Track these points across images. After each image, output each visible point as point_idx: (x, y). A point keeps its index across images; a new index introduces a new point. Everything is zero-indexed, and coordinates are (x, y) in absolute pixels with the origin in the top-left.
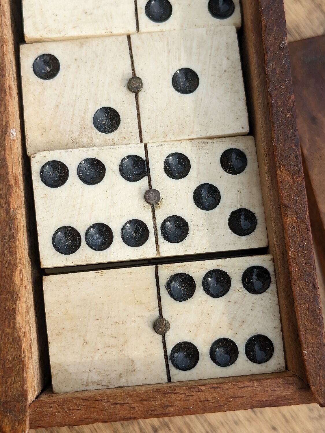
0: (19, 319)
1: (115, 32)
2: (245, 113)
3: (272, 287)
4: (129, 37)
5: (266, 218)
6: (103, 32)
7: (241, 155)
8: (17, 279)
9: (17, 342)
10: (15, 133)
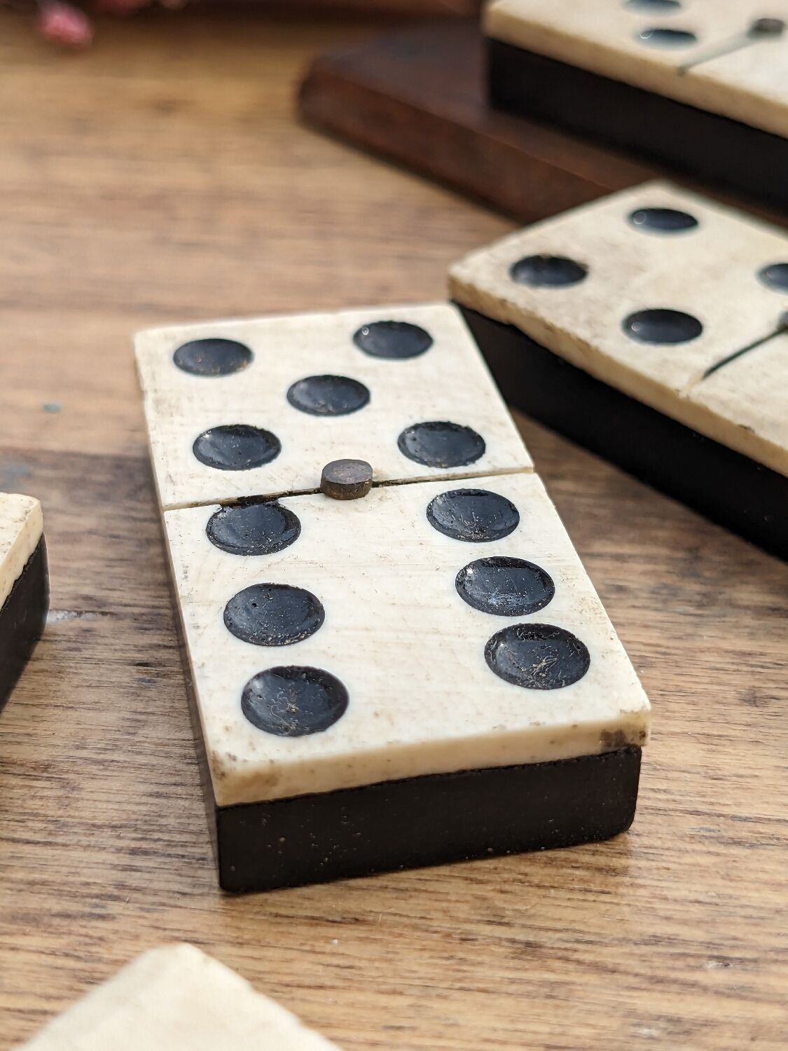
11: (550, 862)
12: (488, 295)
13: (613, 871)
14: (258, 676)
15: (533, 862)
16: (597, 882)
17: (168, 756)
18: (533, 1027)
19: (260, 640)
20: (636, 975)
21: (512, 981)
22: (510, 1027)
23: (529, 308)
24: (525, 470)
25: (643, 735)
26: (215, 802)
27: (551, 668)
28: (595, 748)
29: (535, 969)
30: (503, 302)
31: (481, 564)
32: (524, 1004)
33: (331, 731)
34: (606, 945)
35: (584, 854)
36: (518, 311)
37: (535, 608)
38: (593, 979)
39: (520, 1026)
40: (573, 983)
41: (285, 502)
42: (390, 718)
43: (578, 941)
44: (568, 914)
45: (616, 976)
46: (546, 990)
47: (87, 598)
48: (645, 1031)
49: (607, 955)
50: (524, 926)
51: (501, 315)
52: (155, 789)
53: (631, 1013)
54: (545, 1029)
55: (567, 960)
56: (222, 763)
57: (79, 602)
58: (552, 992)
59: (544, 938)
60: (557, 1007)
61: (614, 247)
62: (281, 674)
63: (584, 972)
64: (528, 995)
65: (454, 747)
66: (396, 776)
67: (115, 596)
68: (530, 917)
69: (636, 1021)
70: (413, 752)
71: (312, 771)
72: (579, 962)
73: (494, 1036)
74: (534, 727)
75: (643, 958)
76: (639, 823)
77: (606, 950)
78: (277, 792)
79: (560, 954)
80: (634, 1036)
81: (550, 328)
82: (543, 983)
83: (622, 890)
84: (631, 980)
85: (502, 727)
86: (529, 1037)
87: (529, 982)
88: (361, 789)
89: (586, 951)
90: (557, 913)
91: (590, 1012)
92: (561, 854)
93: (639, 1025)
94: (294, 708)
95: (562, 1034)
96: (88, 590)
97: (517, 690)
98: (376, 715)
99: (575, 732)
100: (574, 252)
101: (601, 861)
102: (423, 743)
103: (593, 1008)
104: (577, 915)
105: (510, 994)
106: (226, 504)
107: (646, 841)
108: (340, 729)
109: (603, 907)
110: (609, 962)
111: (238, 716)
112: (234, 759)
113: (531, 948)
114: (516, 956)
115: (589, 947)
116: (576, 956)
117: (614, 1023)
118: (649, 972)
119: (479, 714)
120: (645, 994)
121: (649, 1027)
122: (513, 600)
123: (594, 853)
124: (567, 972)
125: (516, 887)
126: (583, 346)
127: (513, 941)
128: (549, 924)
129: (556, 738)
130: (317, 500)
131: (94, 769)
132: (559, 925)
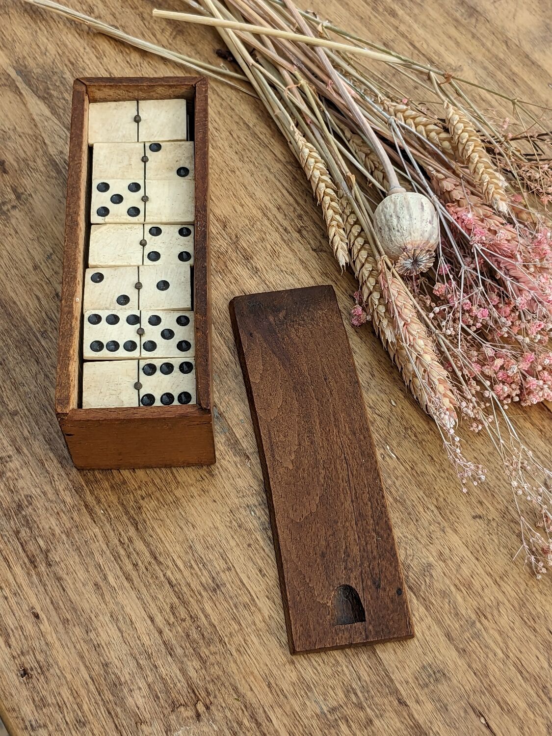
0: (70, 368)
1: (132, 264)
2: (190, 300)
3: (194, 371)
4: (138, 267)
5: (196, 345)
6: (126, 264)
7: (187, 319)
8: (71, 352)
9: (68, 376)
10: (78, 299)
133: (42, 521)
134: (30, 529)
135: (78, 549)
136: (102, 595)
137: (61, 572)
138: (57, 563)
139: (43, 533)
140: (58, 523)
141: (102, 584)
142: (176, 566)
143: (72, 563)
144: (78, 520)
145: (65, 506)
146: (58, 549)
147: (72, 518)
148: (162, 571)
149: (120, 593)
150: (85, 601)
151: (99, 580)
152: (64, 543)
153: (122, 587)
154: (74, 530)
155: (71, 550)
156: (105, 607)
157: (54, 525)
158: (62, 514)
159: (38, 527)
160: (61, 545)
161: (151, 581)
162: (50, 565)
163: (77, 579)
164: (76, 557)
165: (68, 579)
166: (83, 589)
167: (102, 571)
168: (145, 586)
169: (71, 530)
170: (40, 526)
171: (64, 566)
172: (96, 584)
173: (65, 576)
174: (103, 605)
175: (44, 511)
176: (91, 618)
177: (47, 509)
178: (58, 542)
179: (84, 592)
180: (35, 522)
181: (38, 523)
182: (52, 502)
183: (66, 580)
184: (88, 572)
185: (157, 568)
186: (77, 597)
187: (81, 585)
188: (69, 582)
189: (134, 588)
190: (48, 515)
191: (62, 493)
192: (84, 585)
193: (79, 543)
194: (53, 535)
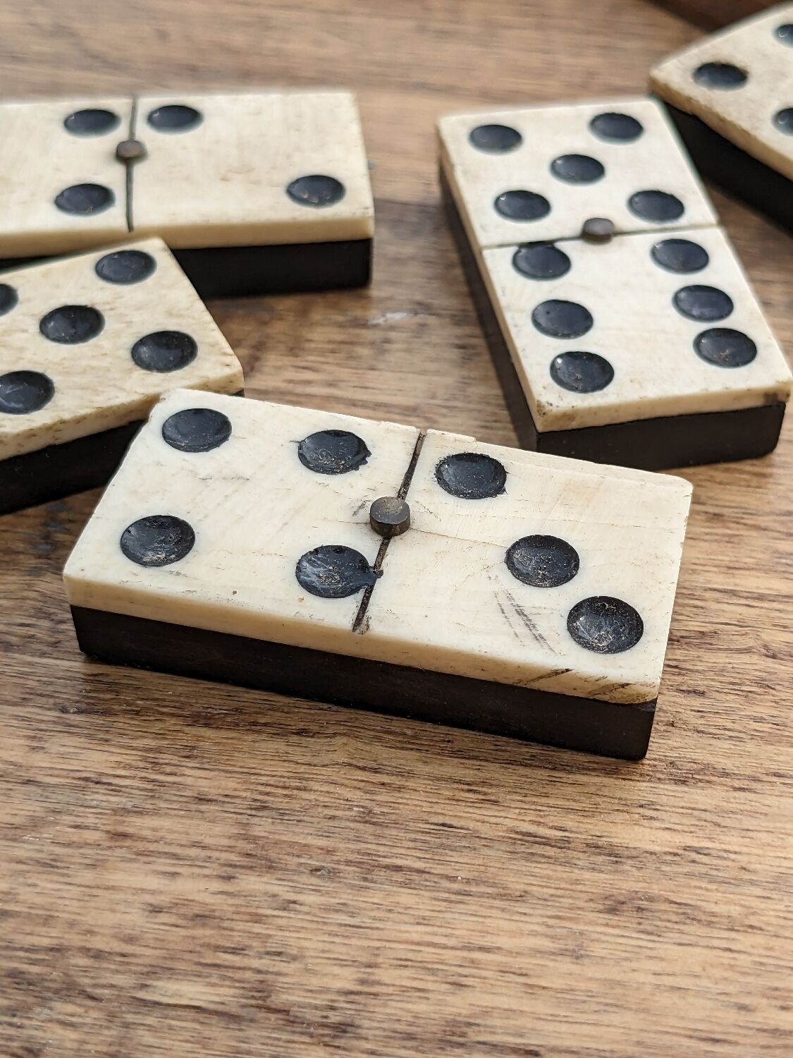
11: (727, 470)
12: (678, 94)
13: (764, 476)
14: (560, 356)
15: (716, 470)
16: (755, 481)
17: (488, 404)
18: (720, 558)
19: (555, 334)
20: (778, 532)
21: (707, 534)
22: (708, 557)
23: (707, 103)
24: (710, 225)
25: (788, 395)
26: (537, 431)
27: (733, 355)
28: (759, 402)
29: (718, 527)
30: (689, 99)
31: (689, 289)
32: (714, 546)
33: (606, 390)
34: (760, 516)
35: (747, 466)
36: (700, 106)
37: (721, 317)
38: (754, 533)
39: (712, 557)
40: (742, 535)
41: (559, 245)
42: (640, 383)
43: (744, 513)
44: (738, 499)
45: (767, 532)
46: (727, 539)
47: (419, 304)
48: (784, 561)
49: (762, 521)
50: (712, 505)
51: (687, 108)
52: (483, 424)
53: (776, 551)
54: (727, 558)
55: (738, 523)
56: (544, 407)
57: (415, 307)
58: (730, 539)
59: (725, 511)
60: (733, 547)
61: (765, 56)
62: (571, 356)
63: (748, 530)
64: (716, 541)
65: (677, 400)
66: (642, 417)
67: (436, 302)
68: (717, 500)
69: (778, 555)
70: (654, 403)
71: (595, 413)
72: (745, 524)
73: (698, 562)
74: (725, 390)
75: (783, 523)
76: (780, 449)
77: (760, 518)
78: (574, 425)
79: (735, 520)
80: (777, 563)
81: (723, 120)
82: (724, 535)
83: (769, 486)
84: (776, 535)
85: (706, 390)
86: (719, 563)
87: (717, 534)
88: (622, 424)
89: (748, 519)
90: (732, 498)
91: (752, 551)
92: (733, 465)
93: (780, 558)
94: (579, 376)
95: (737, 561)
96: (418, 297)
97: (714, 368)
98: (631, 381)
99: (749, 393)
100: (739, 60)
101: (757, 469)
102: (660, 399)
103: (754, 548)
104: (743, 499)
105: (706, 541)
106: (522, 245)
107: (783, 459)
108: (610, 388)
109: (758, 496)
110: (763, 525)
111: (549, 380)
112: (551, 405)
113: (717, 517)
114: (709, 520)
115: (750, 517)
116: (743, 521)
117: (766, 557)
118: (785, 530)
119: (693, 382)
120: (783, 542)
121: (786, 559)
122: (707, 312)
123: (753, 465)
124: (738, 529)
125: (708, 484)
126: (745, 133)
127: (706, 513)
128: (727, 504)
129: (738, 396)
130: (579, 244)
131: (444, 411)
132: (732, 504)
133: (89, 919)
134: (70, 990)
135: (369, 869)
136: (689, 914)
137: (421, 1007)
138: (365, 991)
139: (148, 955)
140: (163, 864)
141: (628, 882)
142: (761, 598)
143: (417, 932)
144: (230, 784)
145: (117, 790)
146: (293, 941)
147: (201, 799)
148: (748, 651)
149: (733, 841)
150: (665, 1000)
151: (601, 880)
152: (288, 905)
153: (716, 821)
154: (263, 827)
155: (346, 897)
156: (759, 939)
157: (154, 883)
158: (137, 825)
159: (98, 955)
160: (285, 918)
161: (764, 710)
162: (342, 1028)
163: (518, 963)
164: (406, 897)
165: (488, 1001)
166: (591, 971)
167: (564, 844)
168: (767, 739)
169: (254, 839)
170: (97, 943)
171: (403, 977)
172: (614, 907)
173: (459, 1005)
174: (744, 941)
175: (46, 883)
176: (775, 1032)
177: (49, 865)
178: (258, 919)
179: (614, 973)
180: (58, 950)
181: (75, 940)
182: (35, 824)
183: (486, 1012)
184: (522, 897)
185: (721, 659)
186: (615, 1018)
187: (565, 965)
188: (504, 1002)
189: (749, 783)
190: (88, 877)
191: (40, 760)
192: (577, 956)
193: (345, 849)
194: (202, 918)
